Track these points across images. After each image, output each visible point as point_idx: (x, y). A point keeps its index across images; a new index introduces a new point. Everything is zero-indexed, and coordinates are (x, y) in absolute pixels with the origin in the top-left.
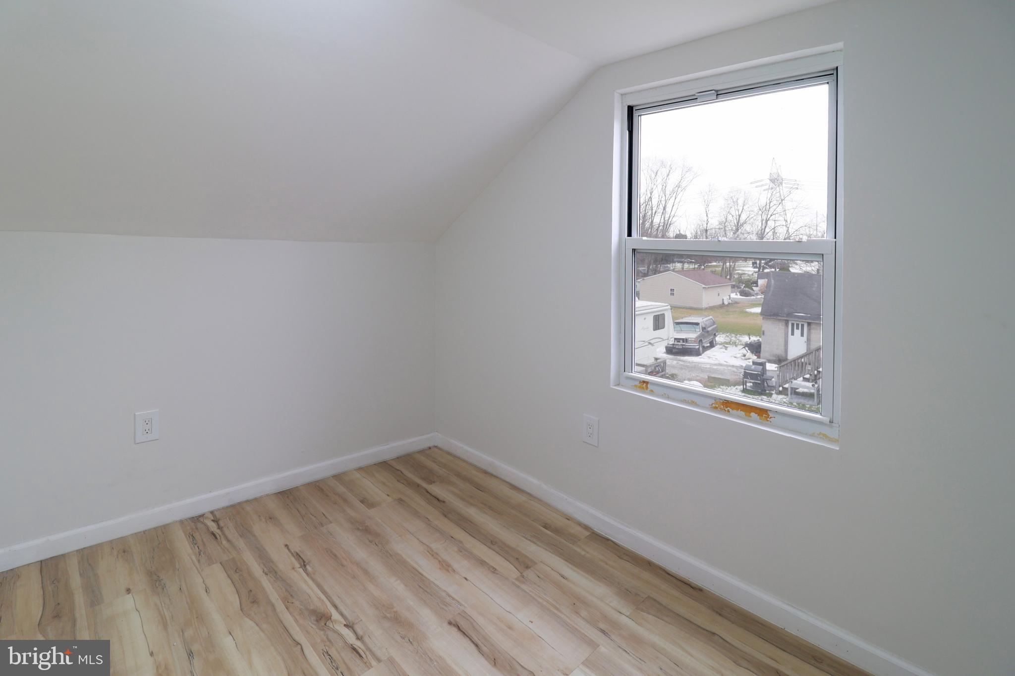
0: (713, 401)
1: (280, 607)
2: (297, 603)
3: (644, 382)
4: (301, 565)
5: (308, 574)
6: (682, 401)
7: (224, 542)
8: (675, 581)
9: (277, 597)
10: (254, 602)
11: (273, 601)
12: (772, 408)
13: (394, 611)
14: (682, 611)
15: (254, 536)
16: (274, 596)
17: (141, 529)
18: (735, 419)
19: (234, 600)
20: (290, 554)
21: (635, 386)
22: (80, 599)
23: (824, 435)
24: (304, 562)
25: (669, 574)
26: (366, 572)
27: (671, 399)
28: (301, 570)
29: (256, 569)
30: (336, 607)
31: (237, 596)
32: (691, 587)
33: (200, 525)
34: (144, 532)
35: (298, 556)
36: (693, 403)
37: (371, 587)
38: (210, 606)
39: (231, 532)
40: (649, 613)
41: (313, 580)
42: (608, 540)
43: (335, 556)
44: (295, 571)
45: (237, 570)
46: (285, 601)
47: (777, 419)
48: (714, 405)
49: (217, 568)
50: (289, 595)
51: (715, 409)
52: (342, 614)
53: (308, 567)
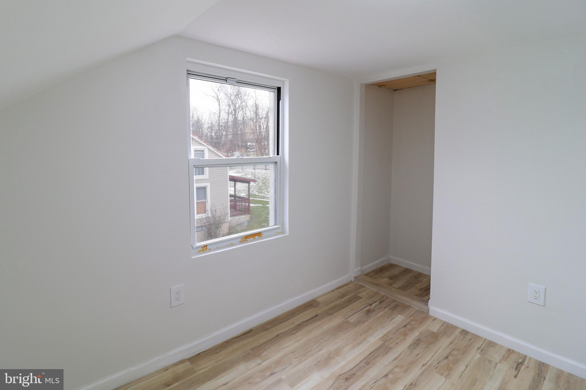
0: (241, 239)
3: (205, 246)
6: (226, 246)
8: (243, 337)
12: (262, 231)
14: (262, 341)
18: (251, 243)
21: (199, 251)
23: (278, 233)
25: (237, 337)
27: (220, 248)
32: (249, 332)
36: (232, 245)
40: (262, 353)
42: (199, 354)
47: (264, 235)
48: (241, 241)
51: (241, 242)
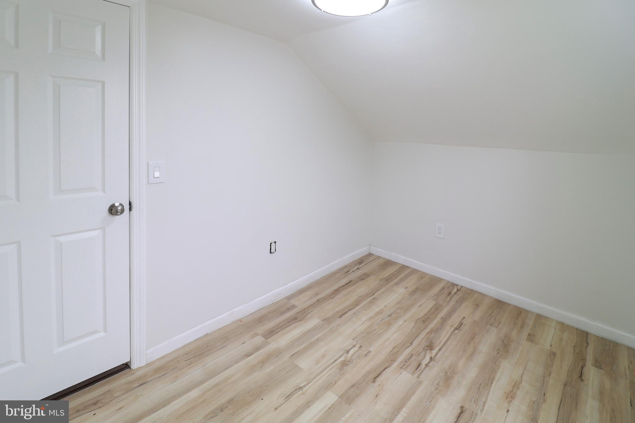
1: (427, 330)
2: (433, 335)
4: (456, 327)
5: (452, 332)
7: (449, 298)
9: (431, 328)
10: (424, 322)
11: (428, 327)
13: (453, 376)
15: (460, 305)
16: (431, 326)
17: (435, 275)
19: (422, 314)
20: (460, 321)
22: (396, 281)
24: (459, 328)
26: (472, 355)
28: (453, 329)
29: (442, 314)
30: (440, 350)
31: (423, 315)
33: (452, 287)
34: (435, 276)
35: (461, 324)
37: (463, 361)
38: (414, 310)
39: (456, 298)
41: (450, 336)
43: (473, 338)
44: (451, 327)
45: (437, 309)
46: (431, 331)
49: (434, 303)
50: (437, 330)
52: (437, 354)
53: (457, 331)
